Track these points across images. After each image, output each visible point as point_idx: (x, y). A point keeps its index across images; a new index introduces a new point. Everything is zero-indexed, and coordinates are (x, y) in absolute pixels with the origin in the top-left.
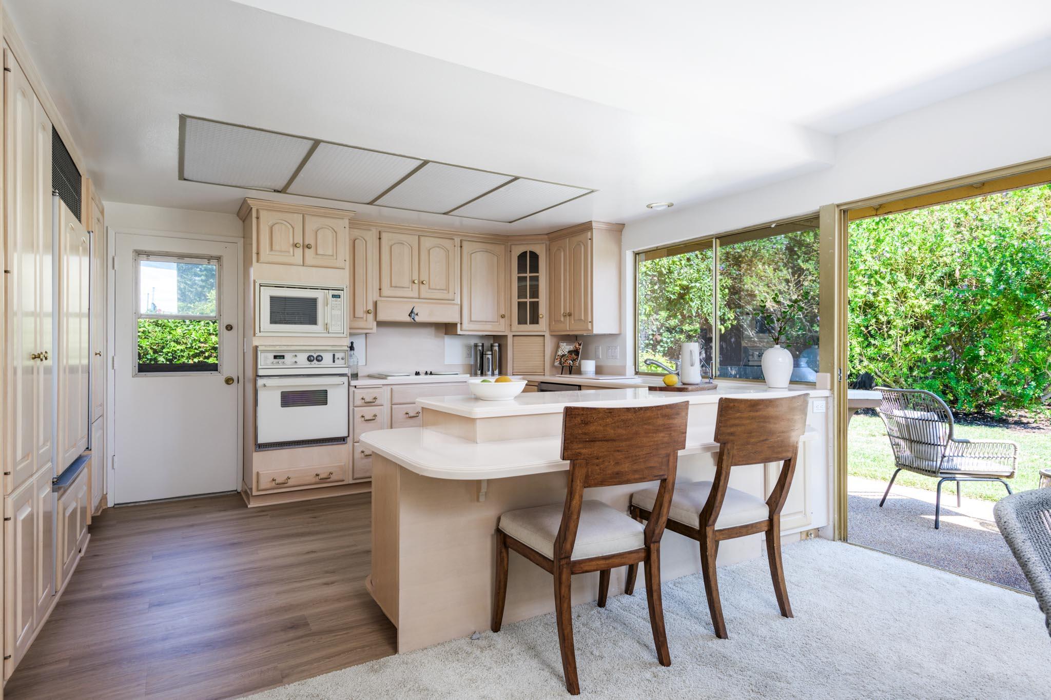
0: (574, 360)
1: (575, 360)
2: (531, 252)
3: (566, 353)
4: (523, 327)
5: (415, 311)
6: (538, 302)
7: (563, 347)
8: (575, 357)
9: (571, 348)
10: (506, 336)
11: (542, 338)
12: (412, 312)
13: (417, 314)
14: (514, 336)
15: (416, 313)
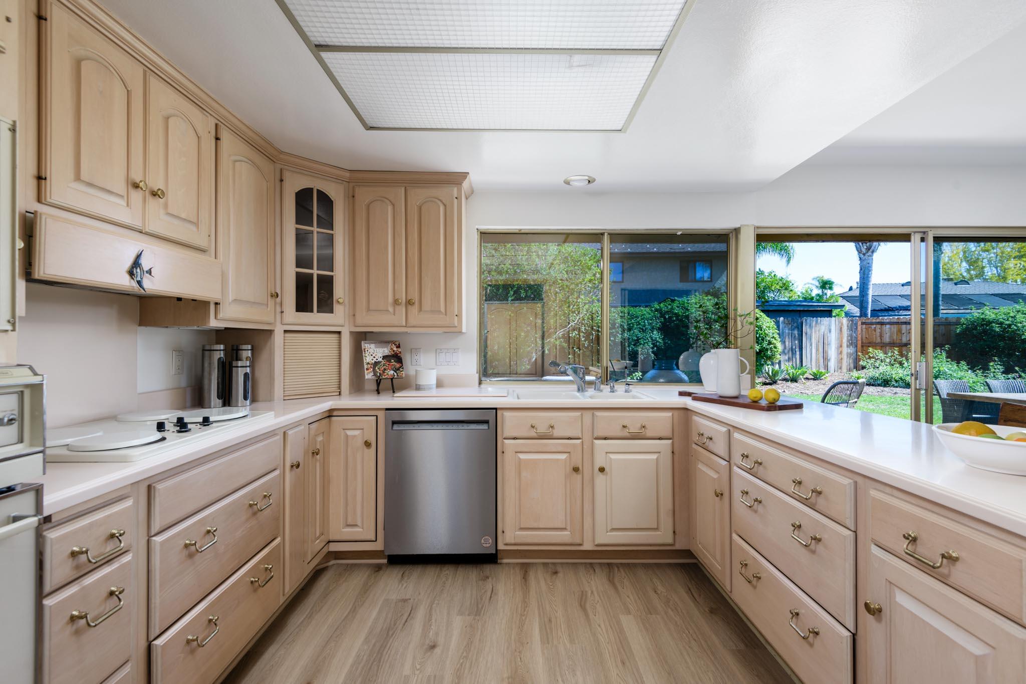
0: (396, 370)
1: (398, 369)
2: (319, 191)
3: (380, 360)
4: (305, 317)
5: (145, 263)
6: (332, 277)
7: (371, 351)
8: (398, 365)
9: (386, 351)
10: (270, 332)
11: (336, 336)
12: (136, 264)
13: (149, 272)
14: (285, 331)
15: (146, 268)
